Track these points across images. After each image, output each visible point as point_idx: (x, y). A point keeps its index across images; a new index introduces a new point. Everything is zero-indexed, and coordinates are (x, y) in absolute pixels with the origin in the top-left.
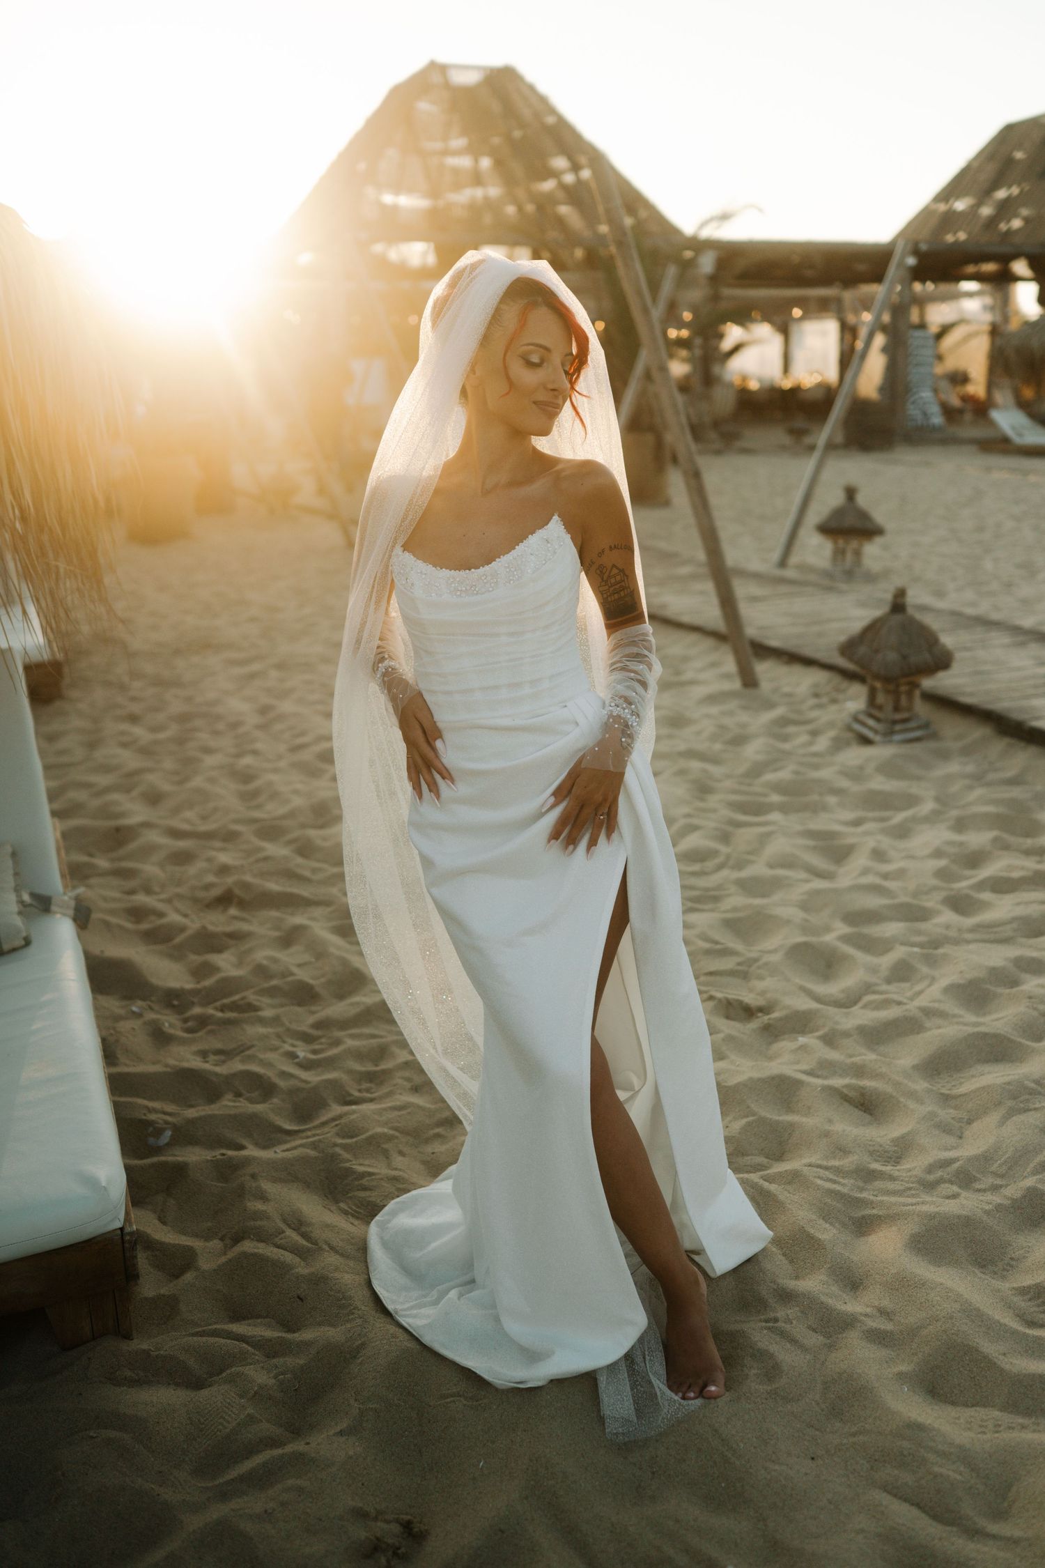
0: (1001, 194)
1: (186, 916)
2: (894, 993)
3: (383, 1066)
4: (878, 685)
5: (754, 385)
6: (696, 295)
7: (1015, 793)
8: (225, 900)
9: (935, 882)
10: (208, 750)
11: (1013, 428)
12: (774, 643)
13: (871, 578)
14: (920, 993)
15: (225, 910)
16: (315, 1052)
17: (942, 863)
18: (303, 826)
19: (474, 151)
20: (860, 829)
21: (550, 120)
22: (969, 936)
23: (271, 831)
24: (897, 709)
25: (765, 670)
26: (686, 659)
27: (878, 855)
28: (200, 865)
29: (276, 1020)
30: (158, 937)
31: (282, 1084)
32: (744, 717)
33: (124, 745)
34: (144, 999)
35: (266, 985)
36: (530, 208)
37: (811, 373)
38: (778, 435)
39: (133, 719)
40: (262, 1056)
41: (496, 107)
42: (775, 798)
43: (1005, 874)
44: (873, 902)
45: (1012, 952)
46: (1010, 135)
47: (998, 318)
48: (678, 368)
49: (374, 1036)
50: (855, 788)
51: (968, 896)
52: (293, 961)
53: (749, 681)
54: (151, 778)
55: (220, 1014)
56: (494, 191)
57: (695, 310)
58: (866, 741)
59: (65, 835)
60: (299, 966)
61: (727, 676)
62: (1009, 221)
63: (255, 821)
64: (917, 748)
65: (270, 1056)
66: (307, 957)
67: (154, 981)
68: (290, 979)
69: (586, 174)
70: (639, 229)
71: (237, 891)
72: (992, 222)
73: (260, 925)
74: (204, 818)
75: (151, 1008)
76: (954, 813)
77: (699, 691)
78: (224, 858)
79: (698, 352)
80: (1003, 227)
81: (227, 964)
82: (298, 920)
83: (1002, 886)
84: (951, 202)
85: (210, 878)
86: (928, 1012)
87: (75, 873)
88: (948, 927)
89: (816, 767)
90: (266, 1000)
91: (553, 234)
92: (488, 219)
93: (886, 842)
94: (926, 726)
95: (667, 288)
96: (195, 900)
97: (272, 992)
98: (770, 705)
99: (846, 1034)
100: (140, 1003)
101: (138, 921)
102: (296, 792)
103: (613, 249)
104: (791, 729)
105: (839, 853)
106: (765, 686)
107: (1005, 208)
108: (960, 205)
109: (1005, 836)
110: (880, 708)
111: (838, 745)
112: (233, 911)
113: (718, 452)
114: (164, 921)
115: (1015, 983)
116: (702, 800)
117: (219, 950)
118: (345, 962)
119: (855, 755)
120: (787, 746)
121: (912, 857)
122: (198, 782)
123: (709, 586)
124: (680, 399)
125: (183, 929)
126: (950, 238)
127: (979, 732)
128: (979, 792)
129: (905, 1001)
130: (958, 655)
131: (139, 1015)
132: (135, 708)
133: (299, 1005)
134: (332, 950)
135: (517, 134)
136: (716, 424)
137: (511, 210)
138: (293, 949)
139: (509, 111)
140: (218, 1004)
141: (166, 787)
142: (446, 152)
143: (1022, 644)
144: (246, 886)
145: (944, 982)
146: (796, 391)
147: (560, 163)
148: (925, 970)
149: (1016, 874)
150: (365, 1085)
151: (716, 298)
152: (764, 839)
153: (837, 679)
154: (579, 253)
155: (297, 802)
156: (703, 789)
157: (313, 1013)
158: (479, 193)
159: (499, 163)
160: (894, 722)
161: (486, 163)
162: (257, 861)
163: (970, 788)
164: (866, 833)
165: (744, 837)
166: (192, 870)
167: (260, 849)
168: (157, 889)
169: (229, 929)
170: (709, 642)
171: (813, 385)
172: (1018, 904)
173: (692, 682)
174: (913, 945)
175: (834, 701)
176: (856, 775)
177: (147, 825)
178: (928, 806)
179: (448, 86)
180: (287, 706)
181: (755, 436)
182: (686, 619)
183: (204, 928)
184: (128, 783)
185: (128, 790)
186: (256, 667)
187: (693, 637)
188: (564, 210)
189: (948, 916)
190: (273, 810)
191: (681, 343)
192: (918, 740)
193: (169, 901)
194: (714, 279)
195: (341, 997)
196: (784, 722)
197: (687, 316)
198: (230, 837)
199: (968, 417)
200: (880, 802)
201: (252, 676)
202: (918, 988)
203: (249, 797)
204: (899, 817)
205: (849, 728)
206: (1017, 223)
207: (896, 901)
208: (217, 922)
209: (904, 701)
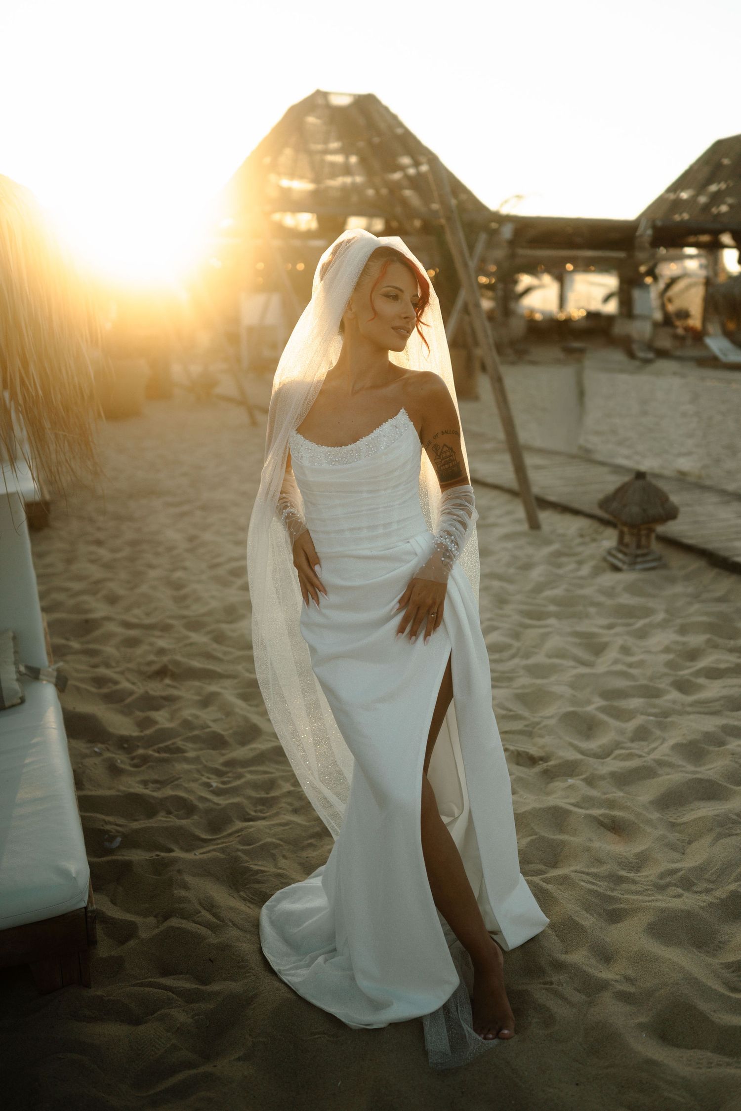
0: (713, 188)
1: (134, 684)
2: (638, 749)
3: (272, 794)
4: (626, 529)
5: (538, 317)
6: (500, 253)
7: (723, 607)
8: (161, 673)
9: (666, 670)
10: (151, 566)
11: (721, 350)
12: (552, 498)
14: (655, 749)
15: (162, 680)
16: (224, 783)
17: (671, 656)
18: (218, 621)
19: (345, 151)
20: (613, 631)
21: (399, 131)
22: (689, 709)
23: (195, 625)
24: (639, 546)
25: (545, 517)
26: (489, 508)
27: (625, 650)
28: (144, 647)
29: (197, 760)
30: (114, 698)
31: (201, 805)
32: (530, 550)
33: (92, 561)
34: (103, 743)
35: (190, 734)
36: (384, 191)
37: (579, 309)
38: (555, 352)
39: (99, 543)
40: (186, 786)
41: (361, 121)
42: (552, 608)
43: (715, 665)
44: (621, 683)
45: (720, 721)
46: (720, 147)
47: (711, 273)
48: (487, 304)
49: (266, 773)
50: (609, 602)
51: (688, 681)
52: (209, 717)
53: (534, 525)
54: (111, 585)
55: (157, 755)
56: (359, 179)
57: (498, 264)
58: (616, 569)
59: (50, 625)
60: (215, 721)
61: (518, 521)
62: (718, 206)
63: (184, 617)
64: (652, 575)
65: (193, 786)
66: (219, 715)
67: (111, 730)
68: (208, 730)
69: (424, 168)
70: (461, 207)
71: (170, 667)
72: (706, 208)
73: (187, 691)
74: (148, 614)
75: (108, 750)
76: (679, 621)
77: (499, 531)
78: (162, 643)
79: (500, 293)
80: (714, 210)
81: (162, 718)
82: (213, 688)
83: (713, 674)
84: (678, 192)
85: (152, 657)
86: (660, 763)
87: (57, 652)
88: (674, 702)
89: (582, 587)
90: (190, 745)
91: (398, 210)
92: (354, 199)
93: (630, 641)
94: (660, 559)
95: (480, 247)
96: (140, 673)
97: (194, 739)
98: (548, 542)
99: (602, 778)
100: (100, 745)
101: (100, 687)
102: (213, 597)
103: (443, 221)
104: (564, 559)
105: (598, 649)
106: (546, 528)
107: (716, 198)
108: (684, 195)
109: (716, 638)
110: (627, 546)
111: (597, 572)
112: (167, 681)
113: (513, 363)
114: (118, 687)
115: (722, 744)
116: (501, 609)
117: (157, 708)
118: (246, 719)
119: (609, 579)
120: (561, 571)
121: (649, 652)
122: (144, 588)
123: (507, 458)
124: (487, 324)
125: (131, 693)
126: (677, 218)
127: (696, 564)
128: (696, 607)
129: (644, 755)
130: (682, 510)
131: (99, 754)
132: (101, 535)
133: (213, 749)
134: (237, 710)
135: (376, 140)
136: (512, 343)
137: (370, 192)
138: (210, 709)
139: (371, 125)
140: (156, 747)
141: (121, 592)
142: (327, 152)
143: (727, 503)
144: (177, 663)
145: (672, 742)
146: (568, 321)
147: (406, 160)
148: (658, 733)
149: (723, 666)
150: (259, 807)
151: (513, 256)
152: (544, 637)
153: (596, 525)
154: (417, 223)
155: (214, 604)
156: (501, 600)
157: (223, 755)
158: (348, 180)
159: (363, 160)
160: (637, 556)
161: (353, 159)
162: (186, 645)
163: (690, 604)
164: (616, 635)
165: (531, 634)
166: (139, 651)
167: (187, 637)
168: (113, 664)
169: (164, 694)
170: (505, 497)
171: (580, 318)
172: (724, 687)
173: (494, 525)
174: (649, 715)
175: (594, 540)
176: (610, 593)
177: (108, 619)
178: (660, 616)
179: (329, 106)
180: (207, 536)
181: (539, 352)
182: (490, 480)
183: (147, 692)
184: (94, 588)
185: (94, 593)
186: (185, 508)
187: (494, 493)
188: (408, 193)
189: (674, 695)
190: (195, 610)
191: (489, 287)
192: (653, 568)
193: (122, 673)
194: (512, 243)
195: (243, 744)
196: (559, 554)
197: (493, 268)
198: (166, 628)
199: (689, 342)
200: (628, 613)
201: (183, 515)
202: (653, 745)
203: (180, 600)
204: (640, 623)
205: (605, 560)
206: (724, 208)
207: (638, 683)
208: (156, 688)
209: (644, 541)
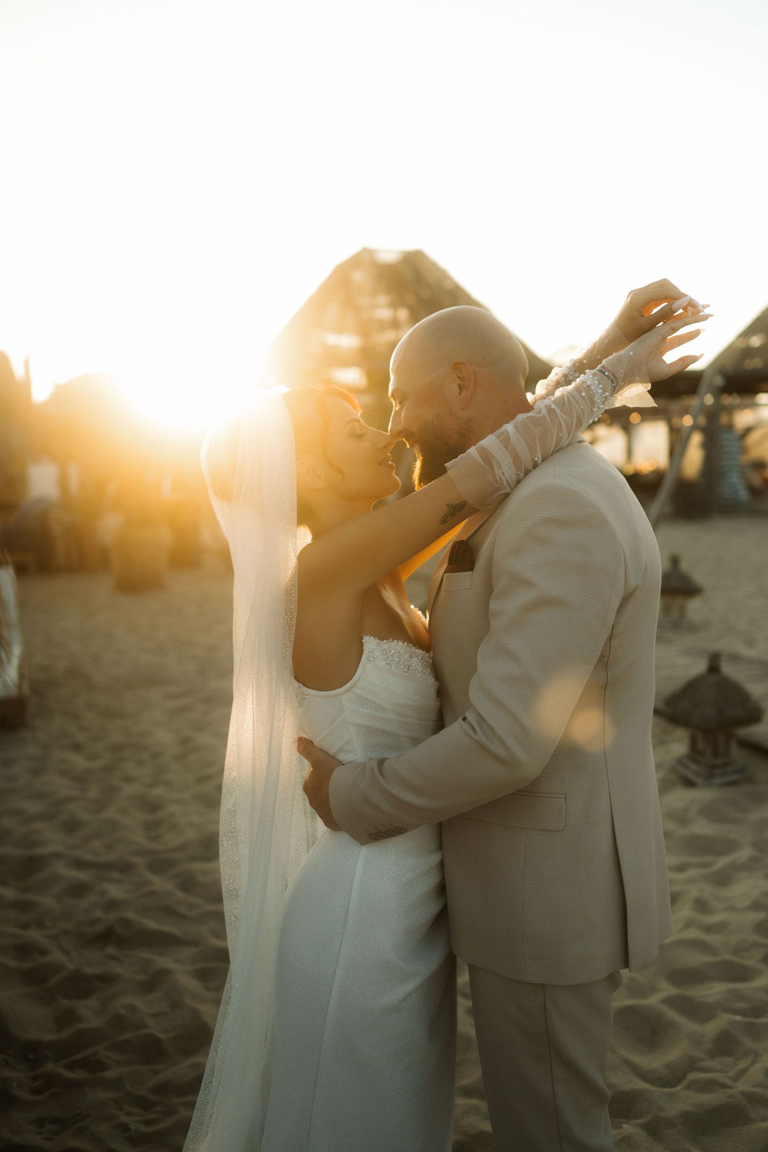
1: (67, 953)
2: (721, 1071)
4: (698, 732)
8: (106, 937)
13: (694, 629)
14: (743, 1072)
15: (104, 947)
16: (149, 1121)
18: (191, 859)
19: (394, 306)
20: (684, 876)
21: (449, 285)
23: (160, 865)
24: (716, 755)
27: (701, 905)
28: (92, 898)
30: (35, 977)
35: (119, 1039)
41: (410, 276)
44: (696, 959)
50: (680, 832)
52: (150, 1009)
55: (67, 1074)
58: (690, 783)
60: (155, 1015)
64: (735, 791)
68: (142, 1031)
71: (118, 930)
73: (129, 967)
74: (108, 848)
78: (115, 891)
81: (89, 1011)
82: (165, 962)
84: (749, 339)
85: (99, 914)
86: (752, 1099)
90: (115, 1057)
93: (708, 891)
94: (742, 770)
96: (78, 936)
97: (123, 1047)
99: (670, 1123)
101: (22, 960)
102: (191, 824)
108: (756, 342)
110: (701, 753)
111: (666, 787)
112: (111, 950)
114: (45, 960)
117: (86, 996)
119: (680, 798)
121: (731, 909)
125: (61, 969)
126: (749, 365)
129: (729, 1082)
133: (145, 1063)
134: (187, 1000)
135: (425, 294)
138: (153, 996)
139: (419, 279)
140: (69, 1060)
141: (85, 816)
142: (374, 307)
144: (126, 923)
148: (748, 1042)
153: (665, 723)
155: (191, 834)
157: (156, 1073)
160: (714, 767)
161: (403, 314)
162: (144, 895)
164: (690, 881)
166: (83, 903)
167: (148, 883)
168: (48, 924)
169: (101, 971)
171: (649, 473)
174: (735, 1012)
176: (681, 818)
177: (58, 856)
178: (745, 853)
179: (374, 263)
183: (79, 969)
190: (167, 842)
192: (735, 783)
193: (55, 937)
198: (126, 869)
200: (703, 847)
202: (742, 1065)
203: (151, 827)
204: (722, 862)
205: (675, 771)
207: (719, 959)
208: (93, 962)
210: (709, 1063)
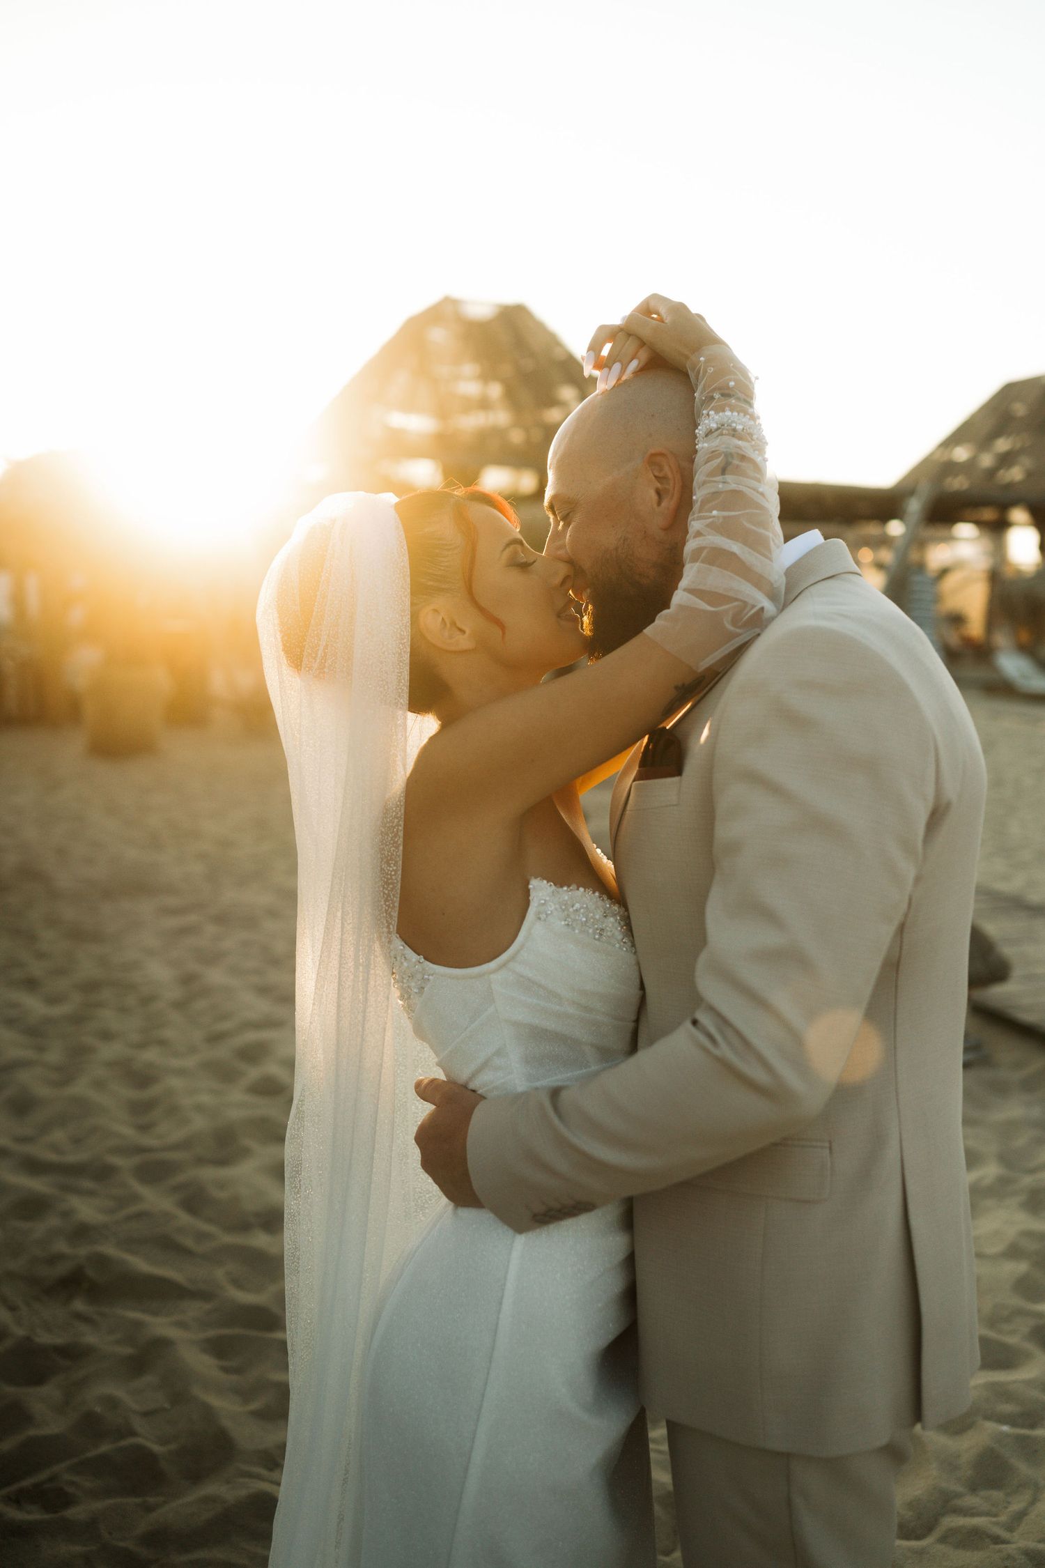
8: (73, 1283)
14: (1020, 1516)
15: (69, 1300)
23: (155, 1170)
28: (53, 1221)
29: (90, 1528)
35: (91, 1454)
36: (536, 433)
41: (507, 340)
56: (504, 418)
60: (147, 1415)
68: (128, 1441)
71: (90, 1273)
73: (107, 1332)
74: (76, 1143)
81: (45, 1407)
82: (162, 1325)
85: (61, 1246)
90: (86, 1482)
92: (496, 444)
96: (32, 1282)
97: (97, 1466)
112: (79, 1305)
118: (209, 1416)
133: (133, 1492)
134: (196, 1390)
135: (527, 363)
137: (516, 435)
144: (102, 1261)
157: (149, 1509)
159: (508, 392)
161: (497, 390)
166: (39, 1228)
169: (66, 1337)
179: (460, 320)
183: (30, 1336)
198: (103, 1175)
202: (1017, 1504)
210: (971, 1501)
